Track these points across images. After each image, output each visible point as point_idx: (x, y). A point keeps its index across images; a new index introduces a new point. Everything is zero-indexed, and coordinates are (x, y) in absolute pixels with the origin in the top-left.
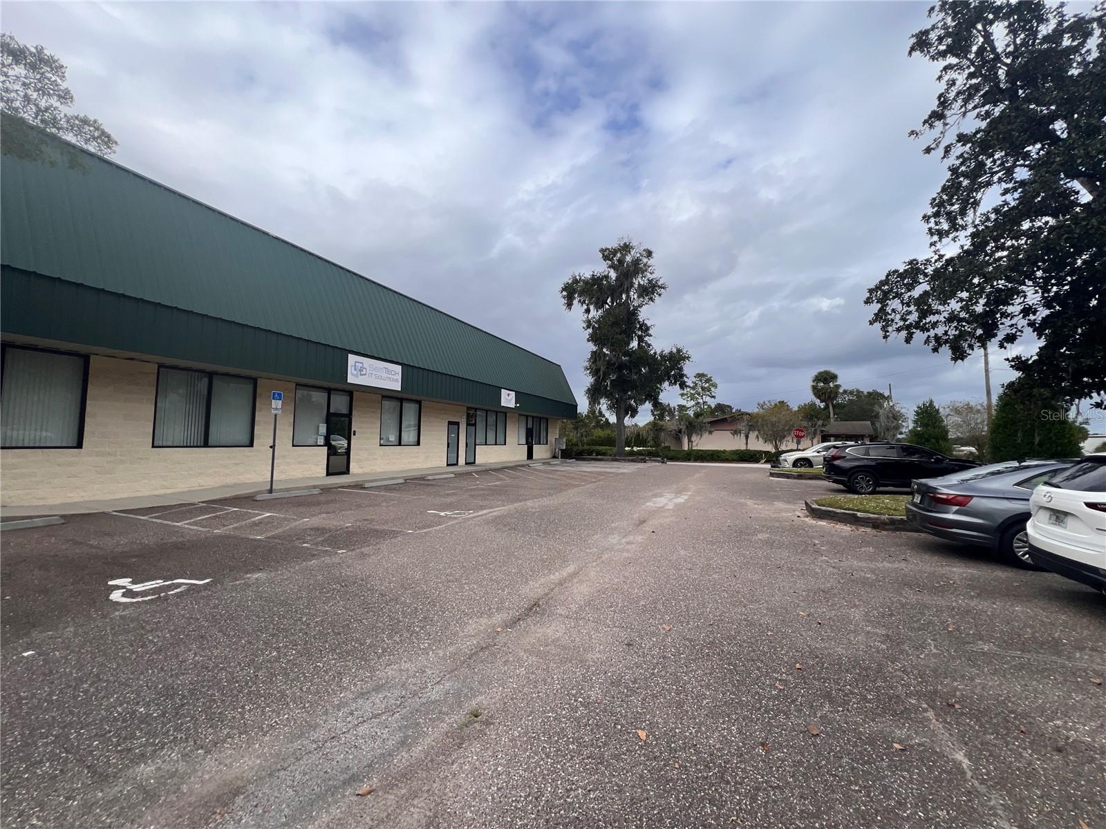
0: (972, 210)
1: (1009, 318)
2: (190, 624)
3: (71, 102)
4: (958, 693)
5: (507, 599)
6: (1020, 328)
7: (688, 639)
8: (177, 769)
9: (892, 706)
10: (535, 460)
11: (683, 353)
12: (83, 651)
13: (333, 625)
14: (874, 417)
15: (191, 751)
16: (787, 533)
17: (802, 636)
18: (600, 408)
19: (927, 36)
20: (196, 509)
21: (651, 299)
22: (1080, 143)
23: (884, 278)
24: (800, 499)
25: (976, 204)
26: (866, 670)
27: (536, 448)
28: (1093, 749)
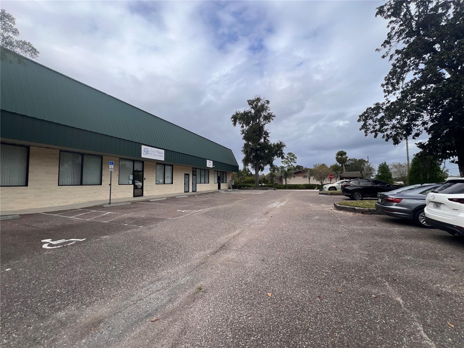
0: (402, 81)
1: (417, 127)
2: (77, 256)
3: (18, 34)
4: (398, 275)
5: (211, 244)
6: (421, 131)
7: (287, 258)
8: (74, 314)
9: (371, 281)
10: (221, 190)
11: (283, 144)
12: (32, 268)
13: (138, 255)
14: (361, 170)
15: (80, 306)
16: (327, 216)
17: (334, 255)
18: (248, 168)
19: (383, 9)
20: (78, 211)
21: (269, 121)
22: (445, 53)
23: (365, 111)
24: (332, 203)
25: (403, 79)
26: (360, 267)
27: (222, 184)
28: (452, 295)
